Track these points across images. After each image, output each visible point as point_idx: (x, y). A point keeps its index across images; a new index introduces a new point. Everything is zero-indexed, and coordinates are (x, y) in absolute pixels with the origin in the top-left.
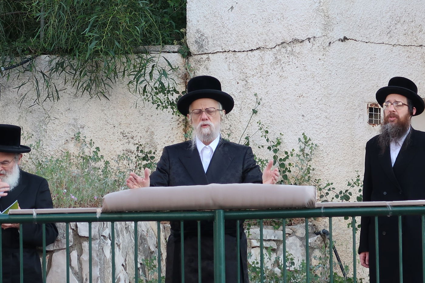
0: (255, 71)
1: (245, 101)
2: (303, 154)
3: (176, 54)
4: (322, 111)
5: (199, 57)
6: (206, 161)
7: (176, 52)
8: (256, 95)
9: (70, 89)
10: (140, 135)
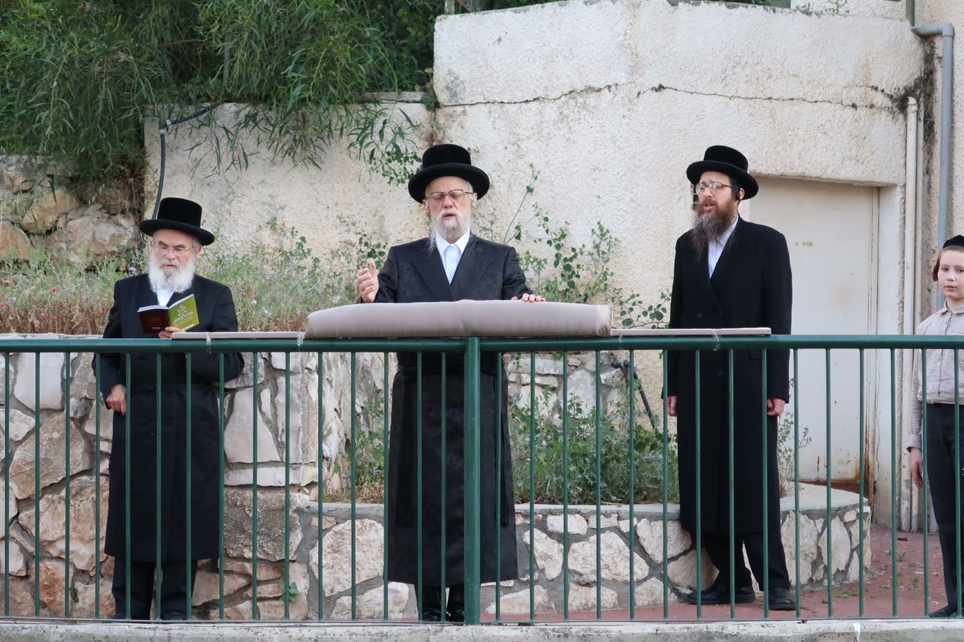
0: (531, 132)
1: (516, 174)
2: (598, 251)
3: (419, 104)
4: (626, 190)
5: (452, 109)
6: (450, 267)
7: (418, 102)
8: (531, 166)
9: (265, 153)
10: (364, 220)
